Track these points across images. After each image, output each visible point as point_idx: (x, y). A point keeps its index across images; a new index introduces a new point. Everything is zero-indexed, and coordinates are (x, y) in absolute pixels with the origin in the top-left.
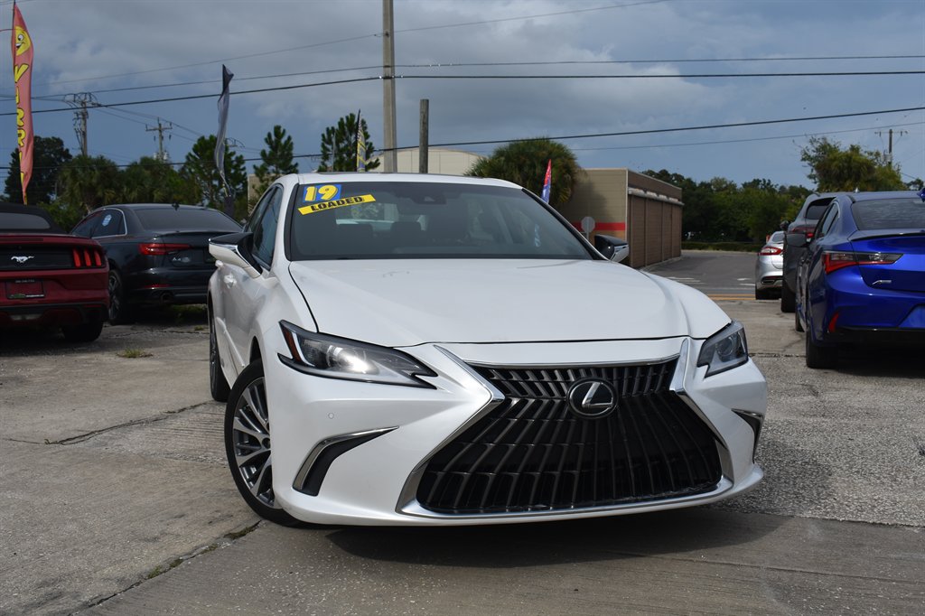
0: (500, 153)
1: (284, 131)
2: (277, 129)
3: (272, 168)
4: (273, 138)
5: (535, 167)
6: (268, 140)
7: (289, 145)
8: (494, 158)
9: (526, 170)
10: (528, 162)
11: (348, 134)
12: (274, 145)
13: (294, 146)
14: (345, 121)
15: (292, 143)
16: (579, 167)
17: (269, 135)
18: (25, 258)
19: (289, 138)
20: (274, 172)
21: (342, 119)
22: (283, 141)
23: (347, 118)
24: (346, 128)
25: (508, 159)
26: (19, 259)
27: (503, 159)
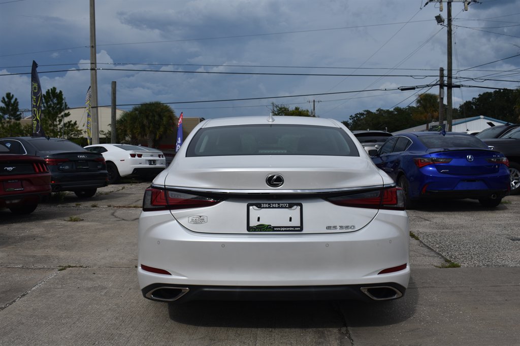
0: (136, 109)
1: (13, 95)
2: (8, 95)
3: (6, 116)
4: (6, 100)
5: (154, 116)
6: (3, 101)
7: (16, 103)
8: (132, 112)
9: (150, 118)
10: (151, 114)
11: (52, 98)
12: (7, 103)
13: (19, 103)
14: (50, 91)
15: (18, 102)
16: (176, 117)
17: (4, 98)
18: (11, 168)
19: (16, 99)
20: (8, 118)
21: (49, 90)
22: (13, 101)
23: (51, 89)
24: (51, 94)
25: (141, 112)
26: (8, 169)
27: (137, 112)
